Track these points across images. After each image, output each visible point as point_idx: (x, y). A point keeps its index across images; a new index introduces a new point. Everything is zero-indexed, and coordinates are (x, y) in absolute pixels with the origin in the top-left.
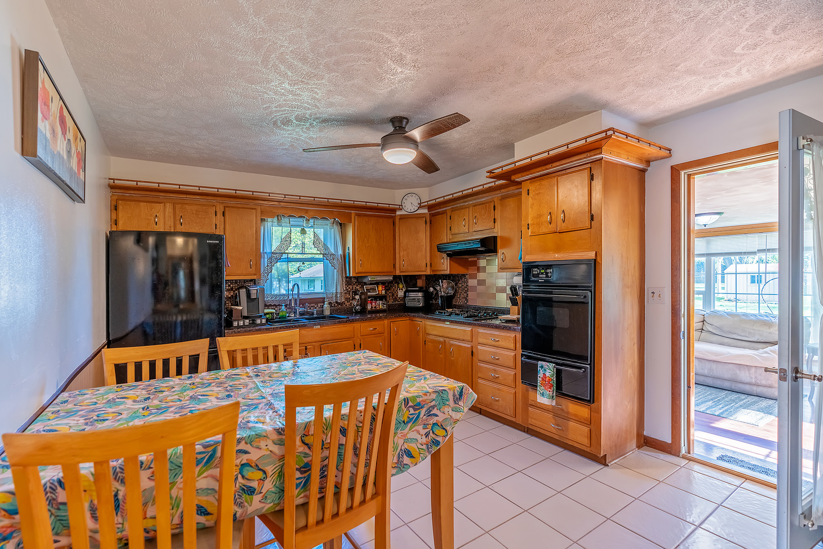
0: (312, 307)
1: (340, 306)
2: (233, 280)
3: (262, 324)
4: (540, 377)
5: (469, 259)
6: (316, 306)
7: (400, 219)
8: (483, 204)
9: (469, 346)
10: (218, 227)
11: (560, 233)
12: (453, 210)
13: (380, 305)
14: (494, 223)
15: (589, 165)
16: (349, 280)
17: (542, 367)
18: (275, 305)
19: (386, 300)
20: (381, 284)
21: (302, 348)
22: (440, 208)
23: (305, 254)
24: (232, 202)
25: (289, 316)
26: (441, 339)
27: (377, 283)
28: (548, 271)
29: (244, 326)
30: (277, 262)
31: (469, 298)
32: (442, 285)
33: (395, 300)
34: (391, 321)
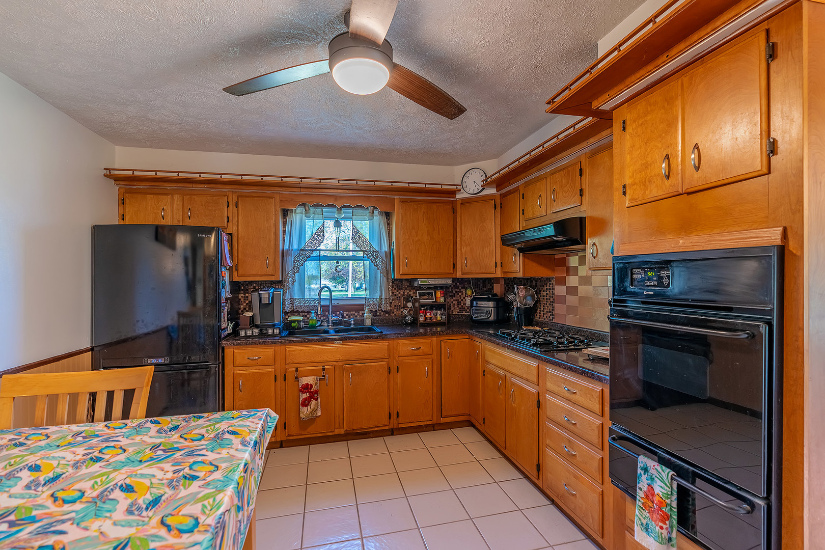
0: (352, 315)
1: (387, 315)
2: (258, 281)
3: (274, 335)
4: (641, 489)
5: (556, 257)
6: (356, 314)
7: (462, 204)
8: (564, 169)
9: (534, 391)
10: (231, 219)
11: (689, 194)
12: (527, 184)
13: (439, 316)
14: (581, 195)
15: (765, 26)
16: (397, 284)
17: (646, 470)
18: (303, 312)
19: (445, 309)
20: (440, 289)
21: (319, 367)
22: (510, 184)
23: (338, 251)
24: (246, 190)
25: (319, 326)
26: (502, 372)
27: (435, 288)
28: (664, 273)
29: (252, 337)
30: (306, 261)
31: (556, 312)
32: (518, 293)
33: (462, 309)
34: (442, 338)
